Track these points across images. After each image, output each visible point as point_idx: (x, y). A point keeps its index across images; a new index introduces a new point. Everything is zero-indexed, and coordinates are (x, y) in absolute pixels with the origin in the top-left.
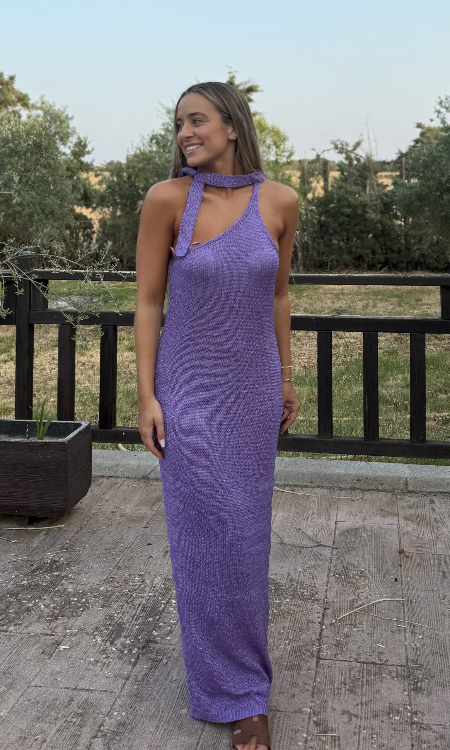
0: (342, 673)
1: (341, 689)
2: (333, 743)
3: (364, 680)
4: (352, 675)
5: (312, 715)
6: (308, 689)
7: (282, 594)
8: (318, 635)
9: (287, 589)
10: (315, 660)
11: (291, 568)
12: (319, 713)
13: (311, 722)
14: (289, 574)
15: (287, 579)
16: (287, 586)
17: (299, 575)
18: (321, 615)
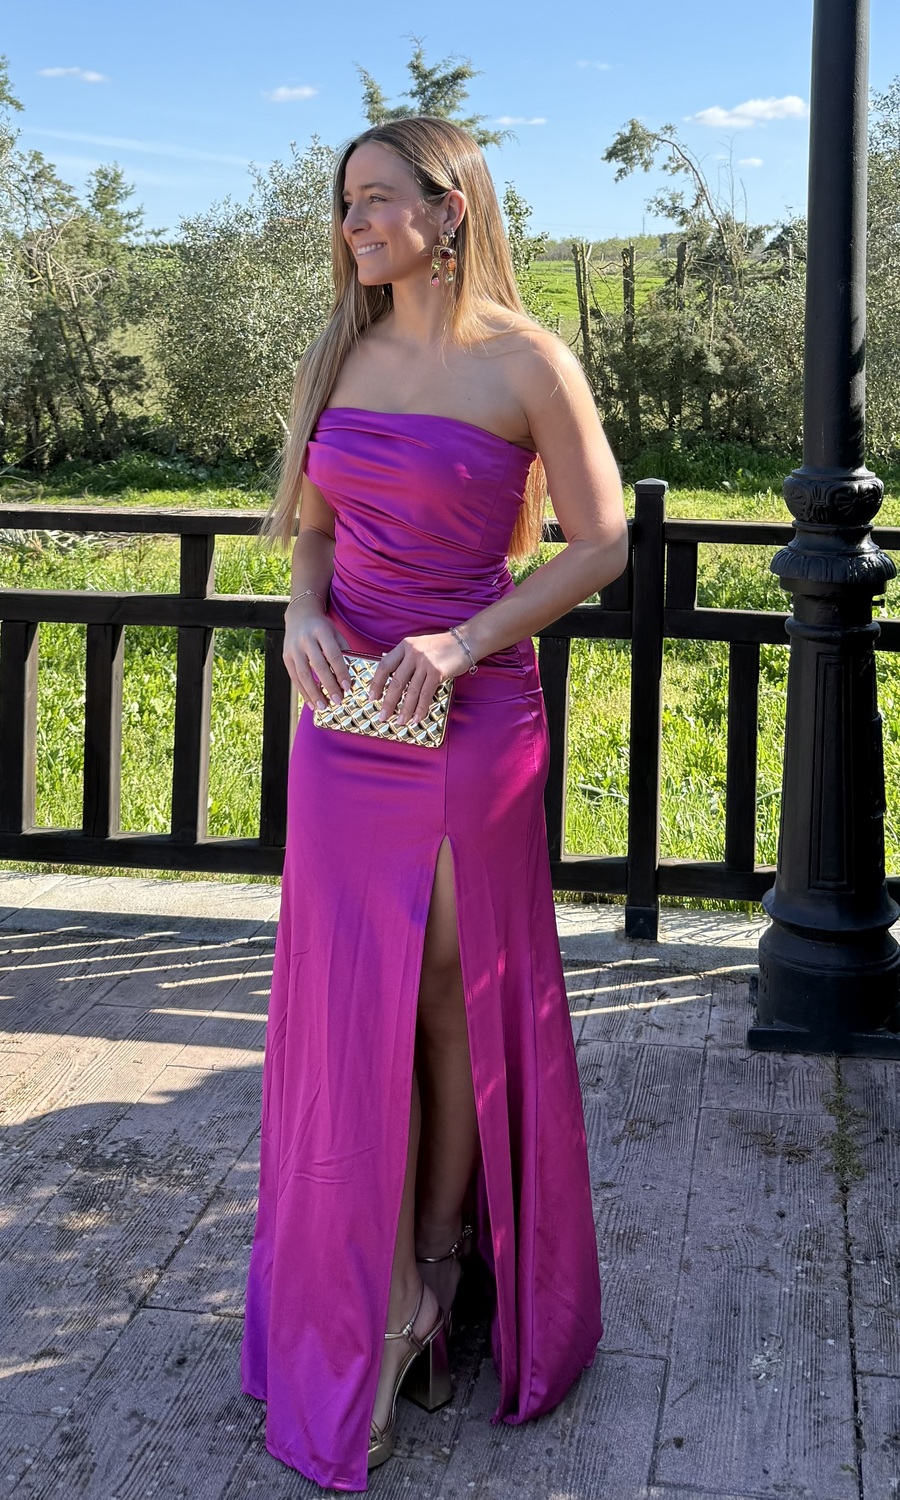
0: (171, 1336)
1: (152, 1368)
2: (77, 1478)
3: (208, 1351)
4: (190, 1341)
5: (64, 1421)
6: (86, 1367)
7: (140, 1171)
8: (165, 1258)
9: (156, 1162)
10: (132, 1308)
11: (187, 1120)
12: (82, 1416)
13: (56, 1435)
14: (175, 1131)
15: (165, 1142)
16: (158, 1157)
17: (194, 1135)
18: (194, 1216)
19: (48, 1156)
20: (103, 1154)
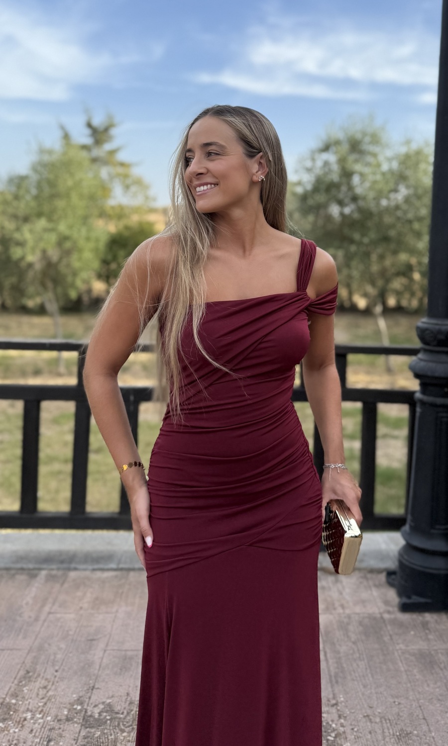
19: (59, 720)
20: (93, 714)
